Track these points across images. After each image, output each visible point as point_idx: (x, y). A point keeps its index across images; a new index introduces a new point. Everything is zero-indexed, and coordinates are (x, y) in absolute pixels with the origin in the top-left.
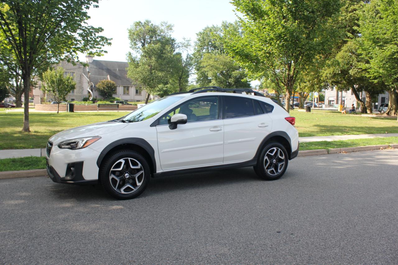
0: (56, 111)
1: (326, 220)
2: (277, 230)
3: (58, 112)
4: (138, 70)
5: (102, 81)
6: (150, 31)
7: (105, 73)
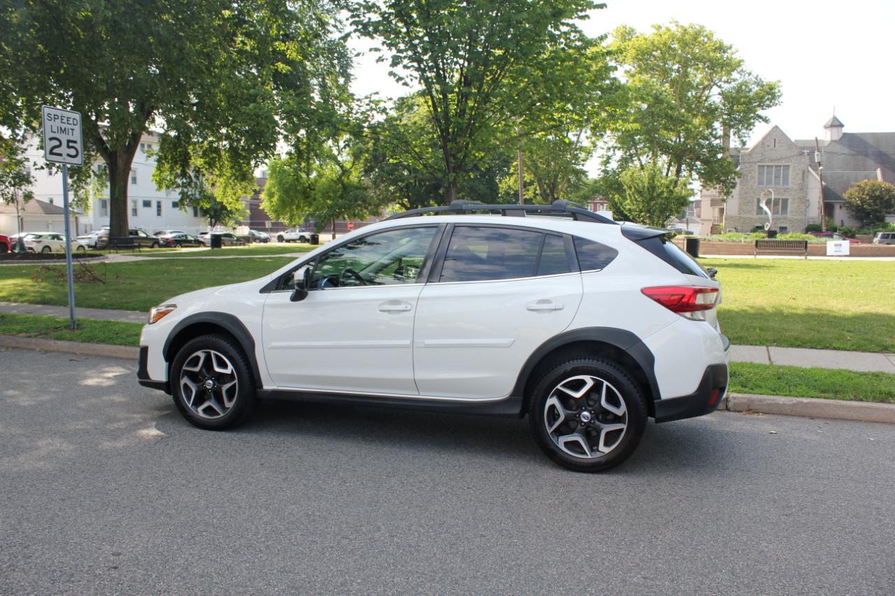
5: (858, 184)
7: (870, 162)
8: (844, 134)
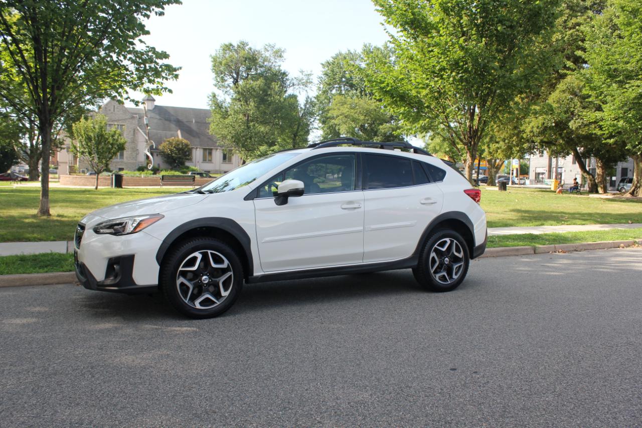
0: (94, 186)
1: (531, 352)
2: (451, 366)
3: (96, 188)
4: (227, 121)
5: (168, 140)
6: (246, 59)
7: (173, 126)
8: (156, 106)
